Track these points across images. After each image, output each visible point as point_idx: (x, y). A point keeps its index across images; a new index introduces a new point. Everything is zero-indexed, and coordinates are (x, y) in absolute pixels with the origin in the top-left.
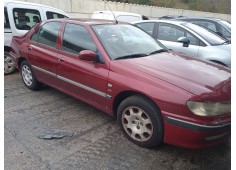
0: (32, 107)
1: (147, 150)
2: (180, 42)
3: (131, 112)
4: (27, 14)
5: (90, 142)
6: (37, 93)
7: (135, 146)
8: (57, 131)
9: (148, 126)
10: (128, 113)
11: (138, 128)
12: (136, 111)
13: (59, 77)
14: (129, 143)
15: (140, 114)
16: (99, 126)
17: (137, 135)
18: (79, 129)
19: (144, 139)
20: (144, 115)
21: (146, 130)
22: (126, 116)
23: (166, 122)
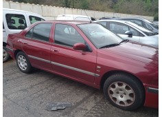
0: (32, 87)
1: (130, 112)
2: (127, 34)
3: (117, 86)
4: (12, 18)
5: (87, 110)
6: (31, 76)
7: (120, 110)
8: (59, 103)
9: (131, 95)
10: (114, 87)
11: (122, 97)
12: (120, 85)
13: (53, 62)
14: (114, 108)
15: (124, 86)
16: (87, 97)
17: (121, 102)
18: (74, 101)
19: (127, 105)
20: (127, 88)
21: (129, 98)
22: (112, 89)
23: (147, 92)
